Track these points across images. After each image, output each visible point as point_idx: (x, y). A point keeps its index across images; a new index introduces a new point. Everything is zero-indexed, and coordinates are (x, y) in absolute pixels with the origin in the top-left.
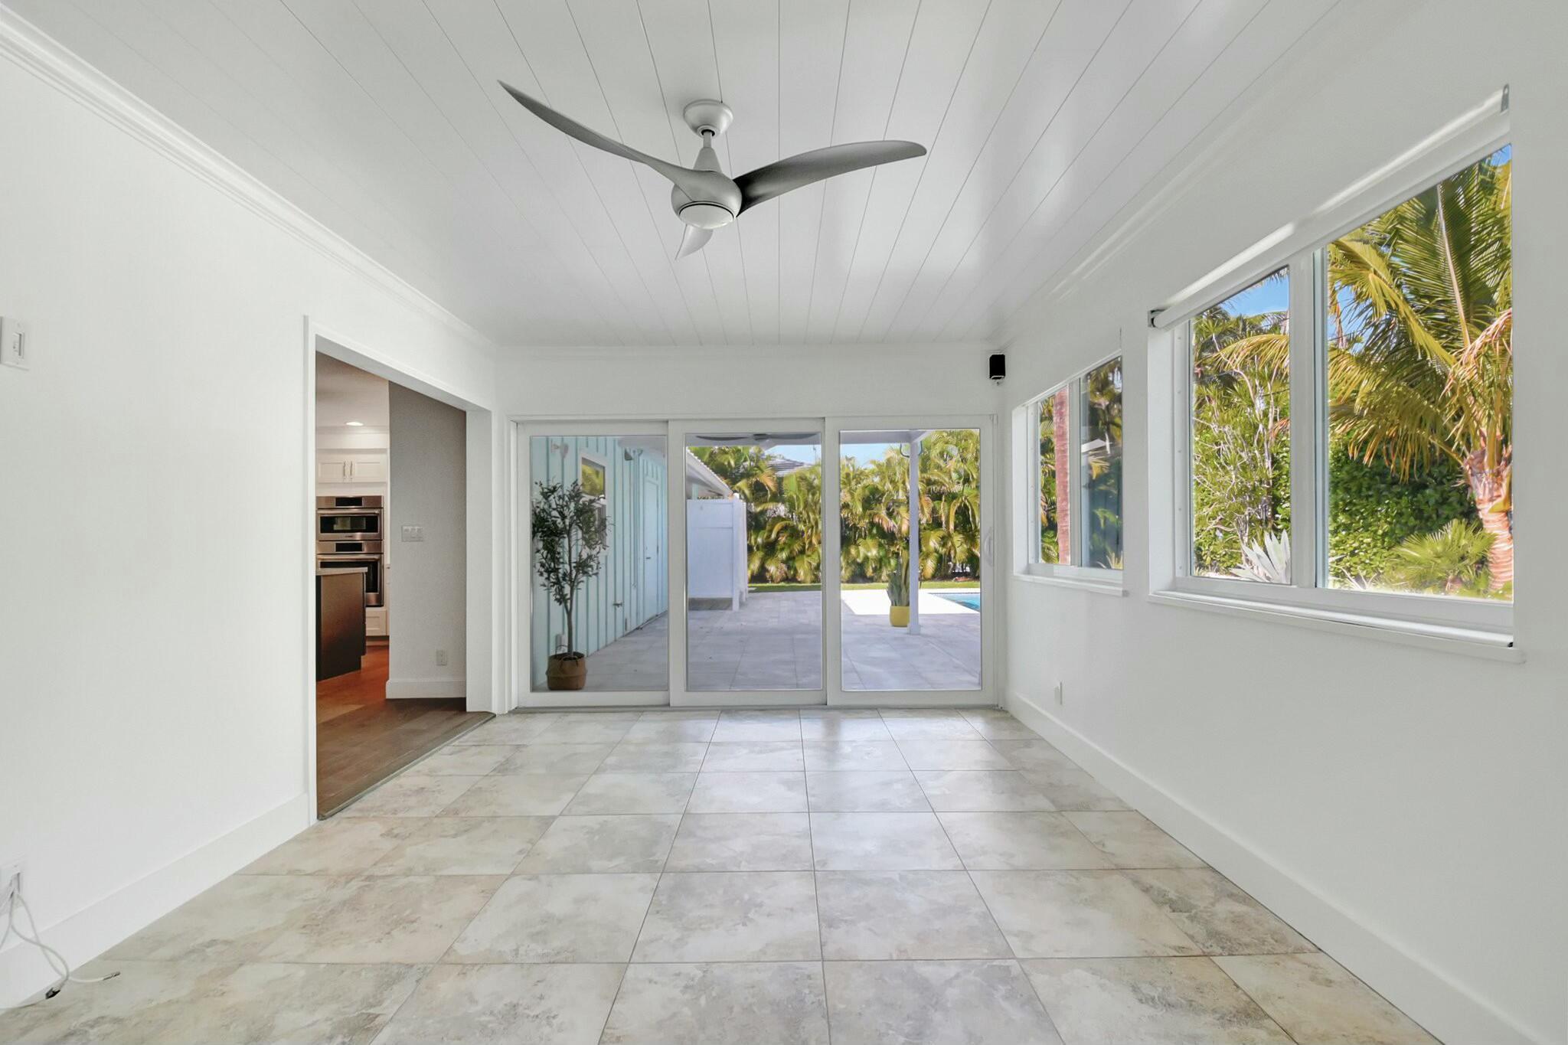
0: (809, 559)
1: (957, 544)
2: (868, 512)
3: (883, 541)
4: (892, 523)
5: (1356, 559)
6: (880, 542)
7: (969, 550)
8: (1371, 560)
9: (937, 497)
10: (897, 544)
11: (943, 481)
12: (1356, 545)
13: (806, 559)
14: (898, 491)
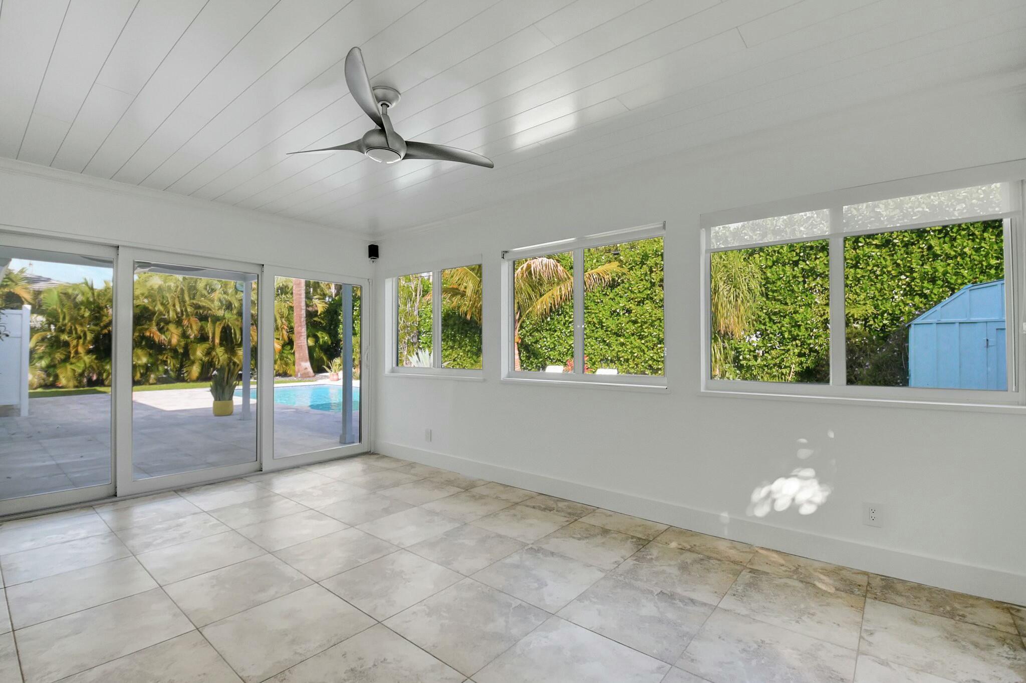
0: (73, 367)
1: (220, 354)
2: (139, 327)
3: (151, 352)
4: (163, 337)
5: (456, 363)
6: (149, 352)
7: (230, 360)
8: (462, 363)
9: (203, 318)
10: (164, 354)
11: (210, 307)
12: (456, 356)
13: (69, 367)
14: (168, 312)
